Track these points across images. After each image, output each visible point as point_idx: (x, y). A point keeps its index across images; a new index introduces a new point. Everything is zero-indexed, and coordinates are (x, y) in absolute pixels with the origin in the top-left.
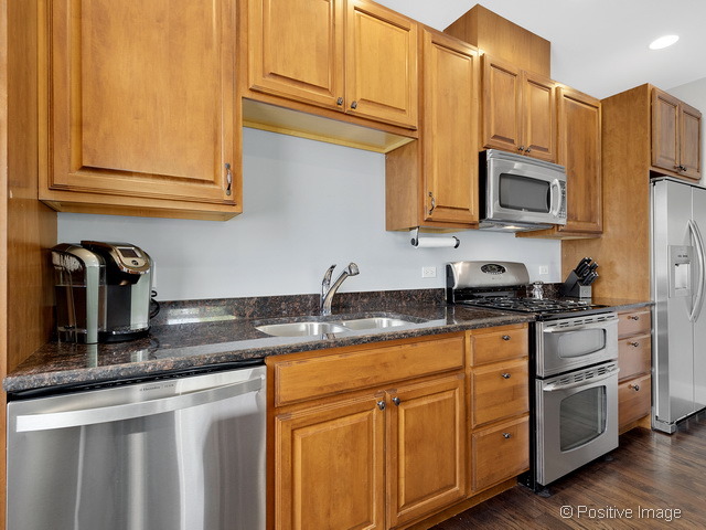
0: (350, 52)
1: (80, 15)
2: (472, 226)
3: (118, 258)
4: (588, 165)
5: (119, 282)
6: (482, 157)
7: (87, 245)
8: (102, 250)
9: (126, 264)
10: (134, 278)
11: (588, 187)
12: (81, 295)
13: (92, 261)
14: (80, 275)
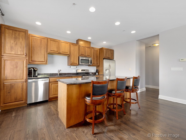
0: (60, 47)
1: (32, 47)
2: (78, 65)
3: (35, 69)
4: (97, 57)
5: (35, 71)
6: (79, 57)
7: (31, 68)
8: (33, 68)
9: (36, 69)
10: (36, 71)
11: (97, 60)
12: (31, 72)
13: (32, 69)
14: (31, 70)
